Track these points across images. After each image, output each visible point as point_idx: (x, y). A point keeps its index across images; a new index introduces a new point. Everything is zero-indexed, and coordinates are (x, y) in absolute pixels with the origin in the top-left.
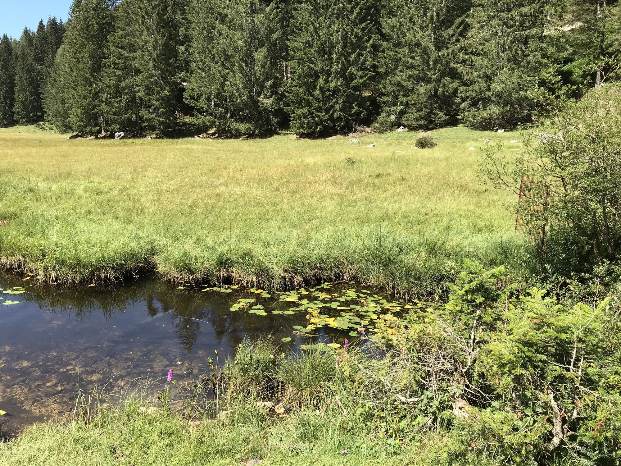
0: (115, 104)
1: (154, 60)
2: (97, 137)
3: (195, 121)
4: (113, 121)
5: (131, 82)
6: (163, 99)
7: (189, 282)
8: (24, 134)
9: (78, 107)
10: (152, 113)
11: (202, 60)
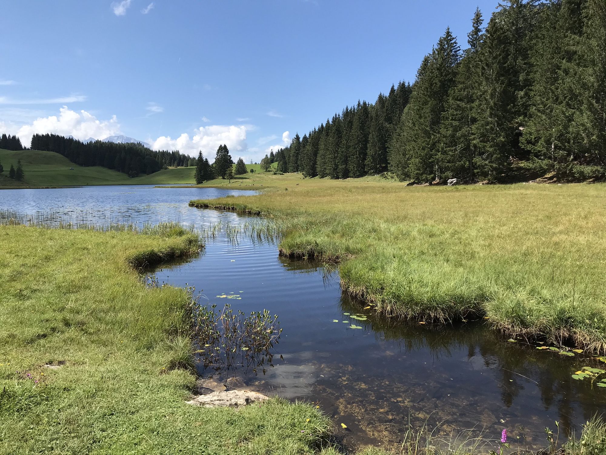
0: (450, 153)
1: (491, 108)
2: (431, 184)
3: (531, 165)
4: (447, 169)
5: (466, 131)
6: (497, 145)
7: (520, 335)
8: (372, 182)
9: (417, 158)
10: (485, 160)
11: (542, 103)
